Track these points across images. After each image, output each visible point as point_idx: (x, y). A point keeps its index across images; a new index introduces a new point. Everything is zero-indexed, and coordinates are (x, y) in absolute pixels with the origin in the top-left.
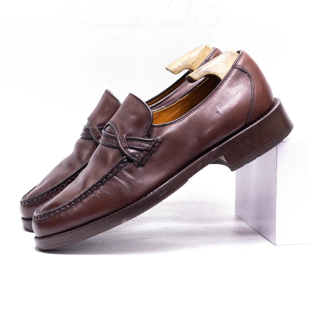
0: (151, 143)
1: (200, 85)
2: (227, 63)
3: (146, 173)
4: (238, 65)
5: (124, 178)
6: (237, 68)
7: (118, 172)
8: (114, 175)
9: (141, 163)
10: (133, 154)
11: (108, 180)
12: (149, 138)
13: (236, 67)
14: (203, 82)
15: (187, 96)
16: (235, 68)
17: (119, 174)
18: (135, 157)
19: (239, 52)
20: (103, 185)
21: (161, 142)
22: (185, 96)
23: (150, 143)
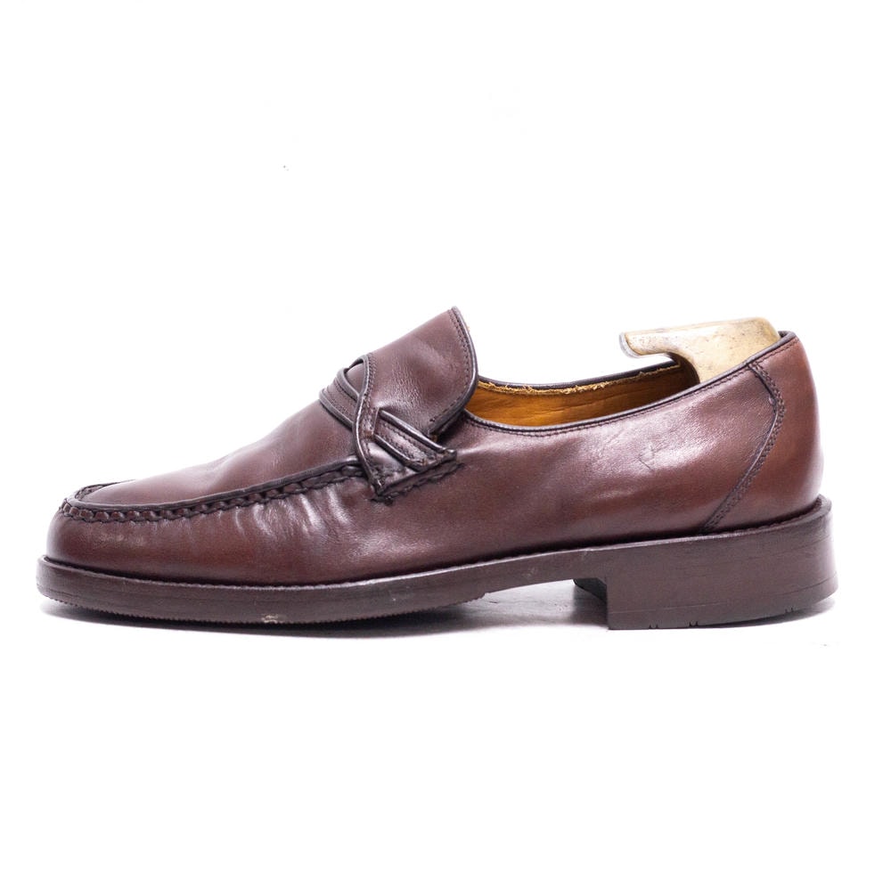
0: (435, 455)
1: (650, 373)
2: (738, 346)
3: (387, 524)
4: (760, 364)
5: (324, 510)
6: (755, 372)
7: (316, 489)
8: (304, 493)
9: (385, 495)
10: (376, 463)
11: (284, 498)
12: (437, 443)
13: (754, 368)
14: (661, 370)
15: (602, 385)
16: (750, 369)
17: (317, 493)
18: (377, 472)
19: (782, 335)
20: (265, 503)
21: (461, 466)
22: (599, 384)
23: (433, 456)
